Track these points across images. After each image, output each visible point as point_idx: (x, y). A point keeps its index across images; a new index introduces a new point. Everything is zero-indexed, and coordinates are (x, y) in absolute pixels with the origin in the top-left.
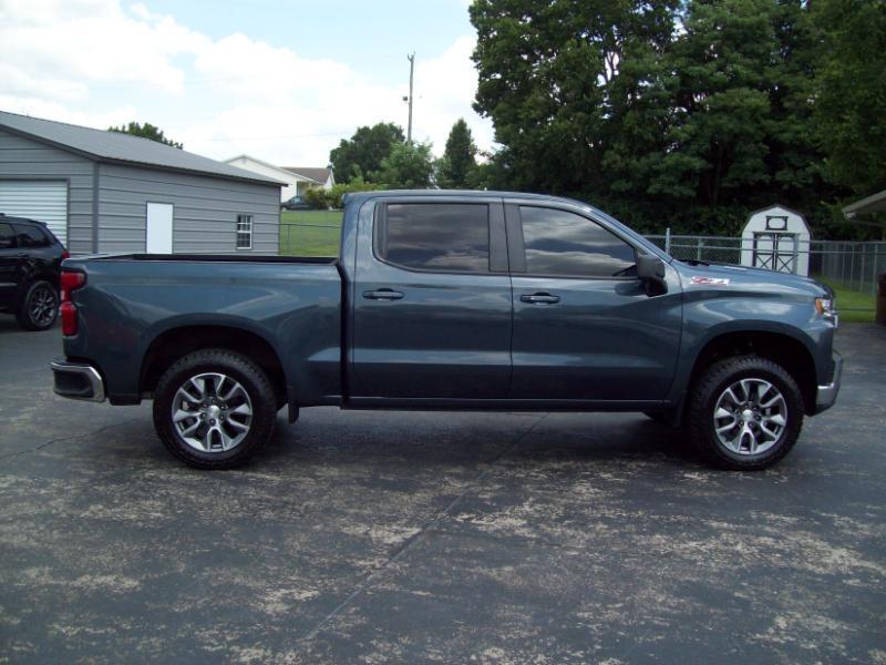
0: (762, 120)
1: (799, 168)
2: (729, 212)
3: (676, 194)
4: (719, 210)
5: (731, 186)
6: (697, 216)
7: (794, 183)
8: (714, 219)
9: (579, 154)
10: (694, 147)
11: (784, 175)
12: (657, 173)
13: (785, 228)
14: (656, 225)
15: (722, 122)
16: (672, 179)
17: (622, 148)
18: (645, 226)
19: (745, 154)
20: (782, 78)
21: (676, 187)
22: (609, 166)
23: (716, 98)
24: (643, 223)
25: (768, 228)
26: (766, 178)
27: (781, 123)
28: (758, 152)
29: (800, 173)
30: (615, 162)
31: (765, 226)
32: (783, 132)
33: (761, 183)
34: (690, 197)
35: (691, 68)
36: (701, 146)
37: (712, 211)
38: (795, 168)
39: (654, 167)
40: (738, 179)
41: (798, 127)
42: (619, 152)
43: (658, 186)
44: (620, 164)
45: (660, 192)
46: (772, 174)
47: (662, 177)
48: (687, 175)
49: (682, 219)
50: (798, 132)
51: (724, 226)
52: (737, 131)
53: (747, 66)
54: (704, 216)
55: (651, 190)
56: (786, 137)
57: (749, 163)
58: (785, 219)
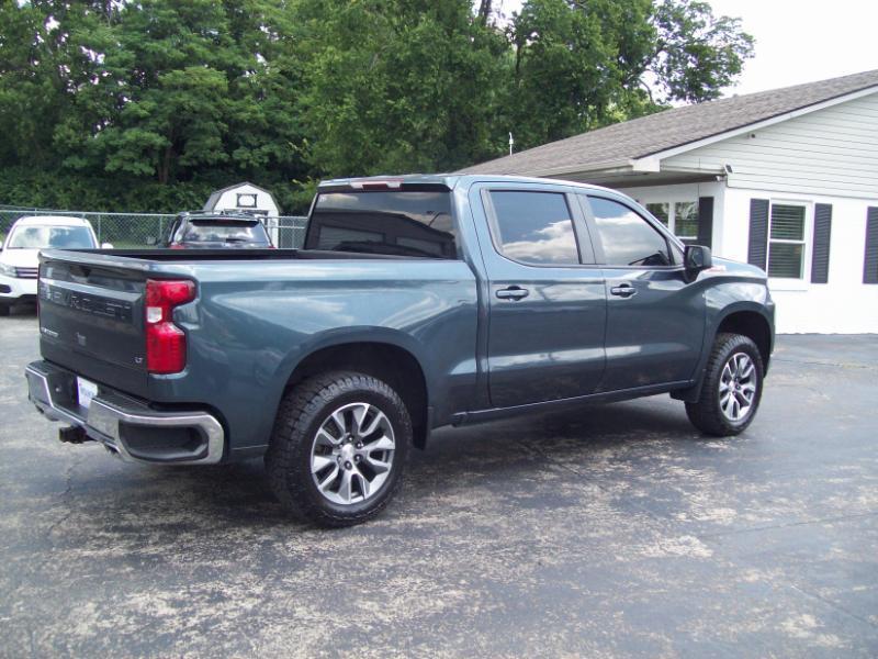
0: (219, 98)
1: (255, 147)
2: (189, 189)
3: (137, 172)
4: (177, 185)
5: (188, 164)
6: (156, 192)
7: (251, 162)
8: (172, 196)
9: (27, 127)
10: (153, 123)
11: (241, 154)
12: (114, 150)
13: (255, 206)
14: (112, 202)
15: (182, 100)
16: (132, 155)
17: (75, 122)
18: (101, 204)
19: (203, 131)
20: (236, 59)
21: (136, 164)
22: (61, 141)
23: (175, 75)
24: (98, 201)
25: (238, 205)
26: (224, 156)
27: (238, 103)
28: (216, 130)
29: (256, 151)
30: (69, 137)
31: (235, 204)
32: (240, 110)
33: (220, 161)
34: (150, 174)
35: (147, 44)
36: (161, 123)
37: (171, 188)
38: (251, 147)
39: (111, 143)
40: (196, 158)
41: (255, 107)
42: (72, 127)
43: (117, 163)
44: (75, 140)
45: (120, 169)
46: (230, 154)
47: (120, 153)
48: (146, 151)
49: (138, 196)
50: (254, 112)
51: (185, 202)
52: (197, 108)
53: (204, 45)
54: (161, 192)
55: (109, 167)
56: (244, 116)
57: (210, 141)
58: (255, 196)
